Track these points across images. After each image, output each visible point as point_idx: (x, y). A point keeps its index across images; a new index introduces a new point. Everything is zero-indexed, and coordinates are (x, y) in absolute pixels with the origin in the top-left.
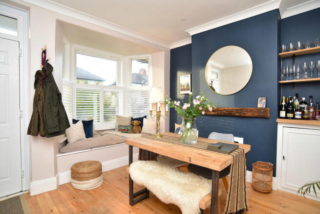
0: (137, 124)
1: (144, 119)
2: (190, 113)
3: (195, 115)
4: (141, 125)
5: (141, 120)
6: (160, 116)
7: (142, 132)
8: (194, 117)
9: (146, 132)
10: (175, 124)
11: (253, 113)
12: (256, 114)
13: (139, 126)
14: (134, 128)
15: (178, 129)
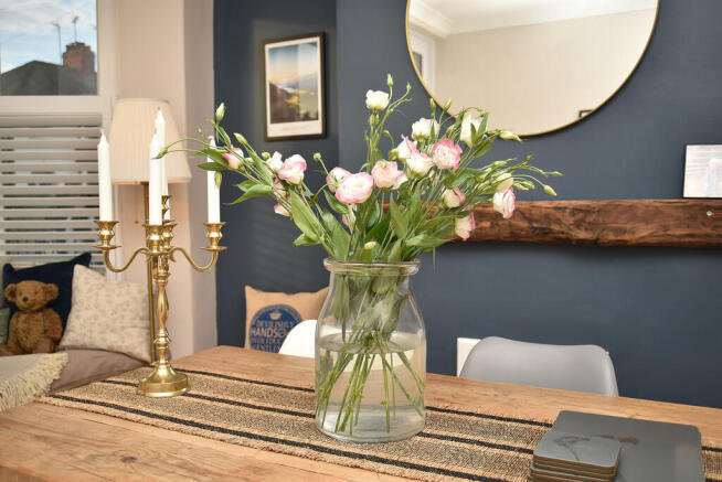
0: (40, 297)
1: (78, 269)
2: (382, 233)
3: (415, 241)
4: (62, 305)
5: (58, 276)
6: (169, 255)
7: (65, 342)
8: (407, 255)
9: (86, 341)
10: (248, 290)
11: (666, 228)
12: (678, 232)
13: (51, 310)
14: (20, 322)
15: (264, 316)
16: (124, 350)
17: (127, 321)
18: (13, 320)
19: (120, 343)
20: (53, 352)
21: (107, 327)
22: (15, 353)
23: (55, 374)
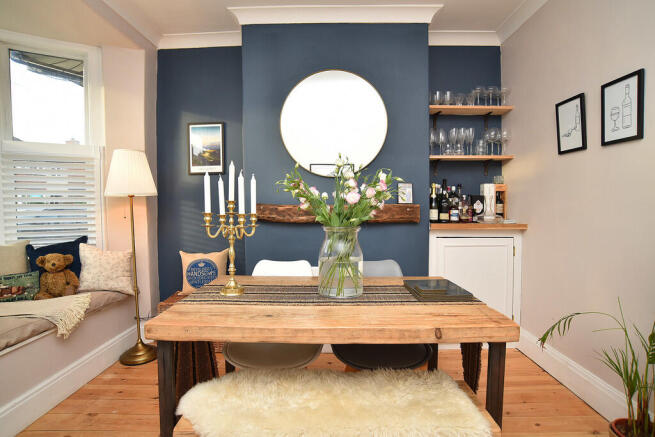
0: (62, 263)
1: (81, 245)
5: (71, 249)
7: (81, 288)
9: (96, 286)
10: (181, 252)
11: (393, 215)
12: (397, 217)
13: (68, 271)
14: (50, 278)
15: (195, 265)
16: (118, 290)
17: (120, 273)
18: (43, 278)
19: (116, 286)
20: (75, 293)
21: (108, 277)
22: (50, 298)
23: (87, 306)
